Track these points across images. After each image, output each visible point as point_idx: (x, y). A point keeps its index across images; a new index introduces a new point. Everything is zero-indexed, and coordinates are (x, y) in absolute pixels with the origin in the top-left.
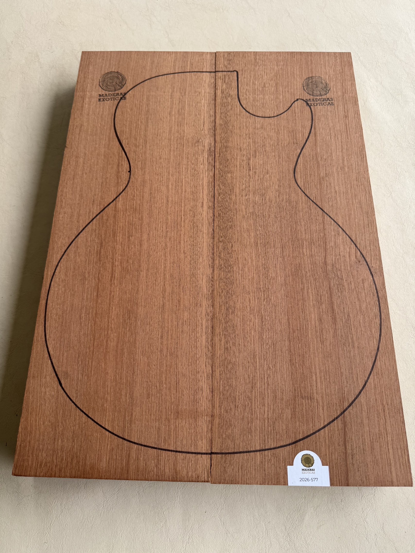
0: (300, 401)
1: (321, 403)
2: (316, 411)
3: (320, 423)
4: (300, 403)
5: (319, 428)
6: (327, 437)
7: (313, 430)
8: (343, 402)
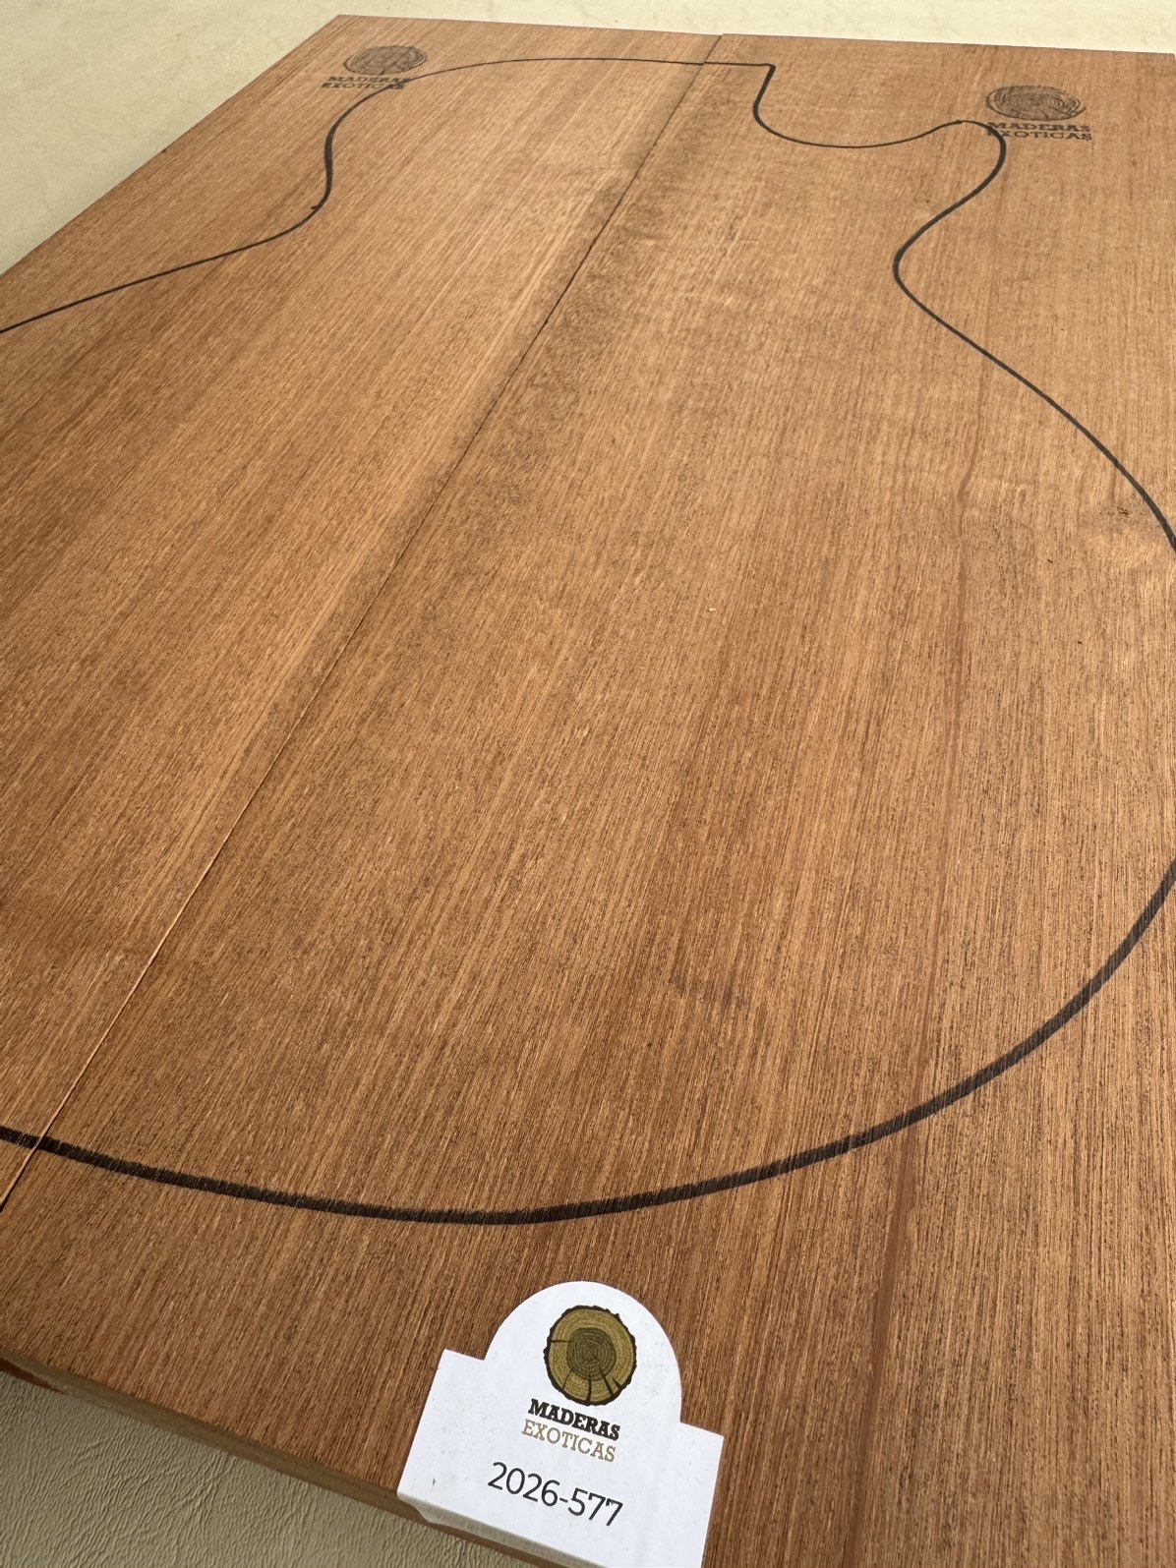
0: (656, 999)
1: (780, 1037)
2: (741, 1068)
3: (747, 1144)
4: (654, 1011)
5: (730, 1171)
6: (769, 1237)
7: (688, 1169)
8: (923, 1063)
